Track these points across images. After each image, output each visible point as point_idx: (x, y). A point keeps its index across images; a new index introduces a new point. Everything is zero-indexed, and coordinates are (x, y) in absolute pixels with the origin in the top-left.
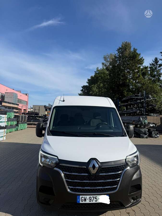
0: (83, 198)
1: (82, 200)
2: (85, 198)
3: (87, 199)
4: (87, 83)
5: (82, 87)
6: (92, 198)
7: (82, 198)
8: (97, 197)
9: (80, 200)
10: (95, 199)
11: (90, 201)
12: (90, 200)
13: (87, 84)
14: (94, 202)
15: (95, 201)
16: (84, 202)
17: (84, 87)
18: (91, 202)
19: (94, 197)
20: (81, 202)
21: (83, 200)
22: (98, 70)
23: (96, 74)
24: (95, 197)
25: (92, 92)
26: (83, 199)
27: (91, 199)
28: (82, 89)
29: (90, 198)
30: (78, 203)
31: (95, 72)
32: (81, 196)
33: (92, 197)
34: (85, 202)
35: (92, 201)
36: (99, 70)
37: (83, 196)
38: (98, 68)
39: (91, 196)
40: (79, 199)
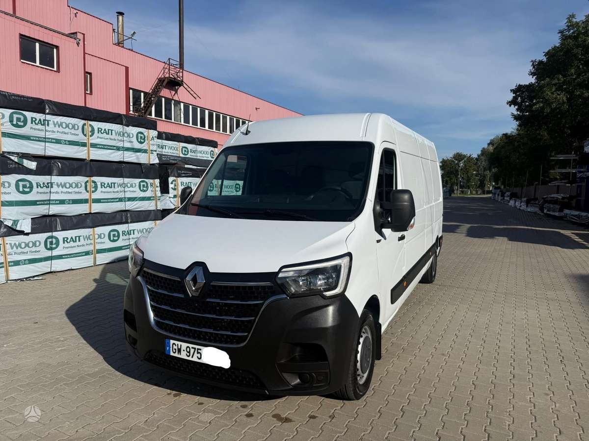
0: (176, 345)
1: (174, 351)
2: (179, 347)
3: (182, 350)
4: (533, 74)
5: (513, 91)
6: (192, 351)
7: (174, 345)
8: (200, 350)
9: (171, 349)
10: (198, 353)
11: (189, 356)
12: (188, 354)
13: (532, 80)
14: (195, 359)
15: (198, 357)
16: (176, 355)
17: (519, 90)
18: (190, 358)
19: (195, 349)
20: (172, 354)
21: (175, 349)
22: (571, 25)
23: (564, 38)
24: (198, 349)
25: (541, 105)
26: (176, 347)
27: (189, 352)
28: (511, 96)
29: (188, 349)
30: (167, 355)
31: (561, 32)
32: (172, 342)
33: (192, 348)
34: (179, 356)
35: (192, 357)
36: (577, 23)
37: (176, 342)
38: (573, 16)
39: (191, 346)
40: (169, 347)
